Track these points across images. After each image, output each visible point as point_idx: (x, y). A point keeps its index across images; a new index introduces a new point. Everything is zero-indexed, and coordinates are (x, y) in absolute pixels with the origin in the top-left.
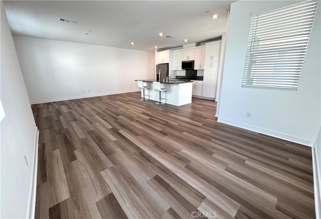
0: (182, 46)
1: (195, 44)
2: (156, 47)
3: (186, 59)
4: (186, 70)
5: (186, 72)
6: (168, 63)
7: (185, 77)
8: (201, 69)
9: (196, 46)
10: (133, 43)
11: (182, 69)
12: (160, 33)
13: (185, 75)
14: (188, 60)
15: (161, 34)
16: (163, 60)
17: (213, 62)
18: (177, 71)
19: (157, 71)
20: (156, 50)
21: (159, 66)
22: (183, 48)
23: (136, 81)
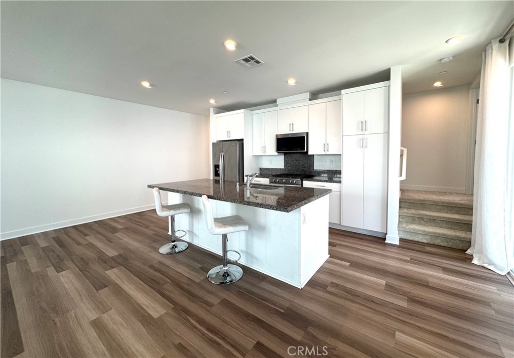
0: (275, 101)
1: (307, 95)
2: (212, 101)
3: (285, 130)
4: (285, 154)
5: (285, 161)
6: (242, 140)
7: (282, 172)
8: (328, 153)
9: (310, 100)
10: (146, 84)
11: (277, 154)
12: (226, 39)
13: (283, 167)
14: (291, 132)
15: (230, 45)
16: (228, 132)
17: (366, 136)
18: (263, 157)
19: (216, 156)
20: (211, 110)
21: (220, 147)
22: (277, 106)
23: (149, 186)
